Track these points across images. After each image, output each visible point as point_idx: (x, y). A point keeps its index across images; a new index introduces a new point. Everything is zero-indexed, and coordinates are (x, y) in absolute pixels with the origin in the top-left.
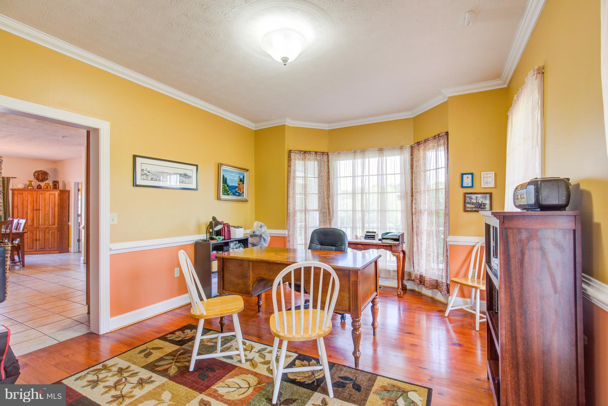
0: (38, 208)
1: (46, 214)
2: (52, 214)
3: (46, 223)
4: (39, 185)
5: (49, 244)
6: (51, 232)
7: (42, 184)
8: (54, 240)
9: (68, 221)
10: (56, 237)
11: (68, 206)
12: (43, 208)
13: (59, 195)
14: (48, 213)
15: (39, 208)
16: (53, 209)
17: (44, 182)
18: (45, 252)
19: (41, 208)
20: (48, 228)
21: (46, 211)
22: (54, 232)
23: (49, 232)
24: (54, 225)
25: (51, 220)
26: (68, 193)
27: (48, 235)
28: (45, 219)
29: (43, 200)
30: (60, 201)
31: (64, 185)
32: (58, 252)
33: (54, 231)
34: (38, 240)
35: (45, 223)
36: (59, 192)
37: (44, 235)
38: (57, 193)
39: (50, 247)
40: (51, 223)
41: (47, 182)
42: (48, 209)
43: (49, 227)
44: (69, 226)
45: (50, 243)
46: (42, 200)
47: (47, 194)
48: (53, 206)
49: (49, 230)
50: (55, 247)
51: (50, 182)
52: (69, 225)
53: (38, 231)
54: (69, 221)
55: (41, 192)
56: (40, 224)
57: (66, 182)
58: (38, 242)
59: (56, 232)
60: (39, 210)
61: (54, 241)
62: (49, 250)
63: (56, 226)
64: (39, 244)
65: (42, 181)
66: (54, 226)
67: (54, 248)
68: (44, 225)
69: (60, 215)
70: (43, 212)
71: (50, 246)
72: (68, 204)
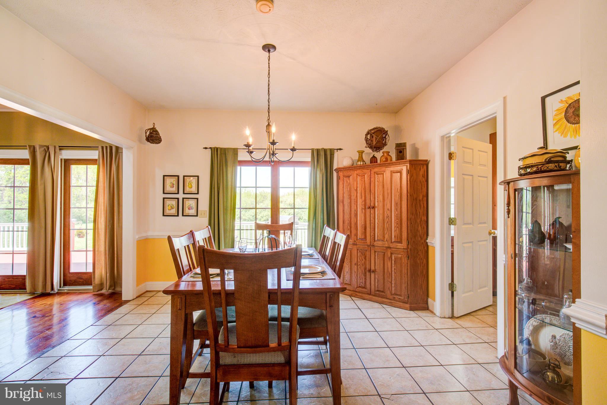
0: (372, 205)
1: (386, 216)
2: (396, 216)
3: (387, 236)
4: (374, 157)
5: (391, 282)
6: (395, 259)
7: (379, 155)
8: (401, 277)
9: (425, 236)
10: (404, 271)
11: (425, 198)
12: (381, 204)
13: (408, 172)
14: (389, 215)
15: (375, 204)
16: (399, 205)
17: (381, 151)
18: (384, 300)
19: (376, 205)
20: (390, 248)
21: (386, 210)
22: (401, 258)
23: (391, 256)
24: (401, 242)
25: (395, 231)
26: (425, 167)
27: (389, 264)
28: (384, 228)
29: (381, 187)
30: (410, 186)
31: (416, 151)
32: (408, 306)
33: (400, 256)
34: (373, 272)
35: (384, 237)
36: (408, 165)
37: (382, 262)
38: (404, 168)
39: (393, 292)
40: (395, 237)
41: (385, 149)
42: (388, 206)
43: (392, 245)
44: (428, 246)
45: (393, 282)
46: (378, 186)
47: (388, 171)
48: (398, 198)
49: (391, 254)
50: (403, 293)
51: (390, 148)
52: (429, 244)
53: (373, 252)
54: (427, 235)
55: (376, 170)
56: (376, 239)
57: (417, 146)
58: (373, 275)
59: (405, 260)
60: (374, 207)
61: (401, 279)
62: (391, 297)
63: (404, 245)
64: (375, 280)
65: (377, 148)
66: (399, 246)
67: (400, 295)
68: (383, 241)
69: (410, 219)
70: (381, 212)
71: (393, 289)
72: (425, 193)
